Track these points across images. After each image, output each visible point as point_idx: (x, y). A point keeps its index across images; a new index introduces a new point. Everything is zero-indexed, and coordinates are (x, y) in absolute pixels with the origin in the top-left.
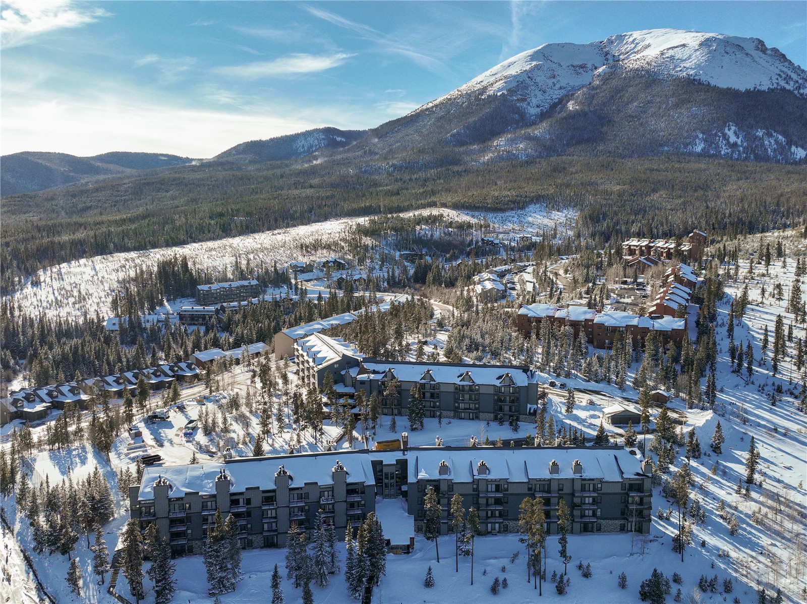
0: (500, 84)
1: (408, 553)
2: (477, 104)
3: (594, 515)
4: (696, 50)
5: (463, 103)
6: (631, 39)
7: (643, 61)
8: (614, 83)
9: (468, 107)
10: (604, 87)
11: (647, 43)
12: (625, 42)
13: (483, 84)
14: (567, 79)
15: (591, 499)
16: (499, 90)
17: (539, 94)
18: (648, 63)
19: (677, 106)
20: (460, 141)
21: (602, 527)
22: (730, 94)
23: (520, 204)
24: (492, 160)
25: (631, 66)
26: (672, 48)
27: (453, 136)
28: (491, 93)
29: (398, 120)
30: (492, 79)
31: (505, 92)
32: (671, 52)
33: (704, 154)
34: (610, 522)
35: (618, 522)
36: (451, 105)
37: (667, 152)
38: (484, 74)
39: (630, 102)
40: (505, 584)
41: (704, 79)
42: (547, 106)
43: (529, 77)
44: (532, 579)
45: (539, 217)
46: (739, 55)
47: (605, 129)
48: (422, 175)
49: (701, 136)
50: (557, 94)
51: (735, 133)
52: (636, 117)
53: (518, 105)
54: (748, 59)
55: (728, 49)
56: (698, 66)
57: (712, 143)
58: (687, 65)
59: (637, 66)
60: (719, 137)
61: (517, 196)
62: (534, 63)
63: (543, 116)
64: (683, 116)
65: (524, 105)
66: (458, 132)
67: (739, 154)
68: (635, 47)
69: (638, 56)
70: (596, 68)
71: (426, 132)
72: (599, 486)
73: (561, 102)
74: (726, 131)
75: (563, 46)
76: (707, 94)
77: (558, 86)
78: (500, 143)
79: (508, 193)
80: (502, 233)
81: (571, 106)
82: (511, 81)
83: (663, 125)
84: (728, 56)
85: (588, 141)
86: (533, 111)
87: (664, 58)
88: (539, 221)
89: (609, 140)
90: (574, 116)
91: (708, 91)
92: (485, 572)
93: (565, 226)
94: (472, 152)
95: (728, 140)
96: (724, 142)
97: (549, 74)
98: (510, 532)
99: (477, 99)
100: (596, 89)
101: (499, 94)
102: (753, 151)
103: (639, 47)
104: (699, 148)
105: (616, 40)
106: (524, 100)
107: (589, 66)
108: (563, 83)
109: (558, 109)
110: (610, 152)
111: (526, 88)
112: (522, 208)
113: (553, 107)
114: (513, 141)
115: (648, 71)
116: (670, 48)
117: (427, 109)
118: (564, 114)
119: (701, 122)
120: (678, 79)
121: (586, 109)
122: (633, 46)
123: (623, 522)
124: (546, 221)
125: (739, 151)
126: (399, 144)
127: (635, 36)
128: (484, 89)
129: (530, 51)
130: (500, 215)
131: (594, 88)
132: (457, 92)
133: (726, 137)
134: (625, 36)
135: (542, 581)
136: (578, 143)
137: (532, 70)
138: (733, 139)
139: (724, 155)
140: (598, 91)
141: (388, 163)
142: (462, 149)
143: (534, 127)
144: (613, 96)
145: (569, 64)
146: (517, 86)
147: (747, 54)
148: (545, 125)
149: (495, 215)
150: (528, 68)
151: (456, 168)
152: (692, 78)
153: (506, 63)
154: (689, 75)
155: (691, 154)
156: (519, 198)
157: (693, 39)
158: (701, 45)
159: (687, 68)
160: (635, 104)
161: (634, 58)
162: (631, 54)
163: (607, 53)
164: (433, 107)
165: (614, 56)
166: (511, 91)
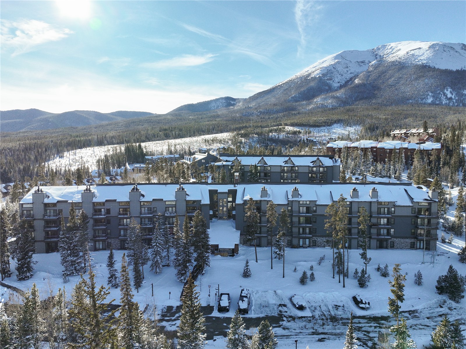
0: (318, 72)
1: (233, 256)
2: (306, 82)
3: (388, 233)
4: (427, 51)
5: (298, 82)
6: (390, 47)
7: (396, 57)
8: (381, 69)
9: (300, 84)
10: (375, 71)
11: (399, 49)
12: (386, 48)
13: (308, 72)
14: (354, 69)
15: (386, 220)
16: (317, 74)
17: (339, 77)
18: (399, 58)
19: (416, 79)
20: (295, 100)
21: (395, 245)
22: (447, 72)
23: (329, 124)
24: (313, 108)
25: (390, 60)
26: (413, 50)
27: (292, 98)
28: (313, 76)
29: (263, 92)
30: (314, 69)
31: (321, 75)
32: (412, 52)
33: (433, 104)
34: (402, 240)
35: (409, 241)
36: (291, 83)
37: (411, 103)
38: (309, 67)
39: (390, 78)
40: (312, 277)
41: (431, 65)
42: (344, 82)
43: (334, 68)
44: (337, 277)
45: (339, 130)
46: (452, 52)
47: (376, 92)
48: (275, 116)
49: (430, 94)
50: (349, 76)
51: (451, 92)
52: (393, 86)
53: (328, 82)
54: (457, 54)
55: (445, 49)
56: (428, 59)
57: (437, 98)
58: (422, 58)
59: (393, 60)
60: (441, 94)
61: (327, 120)
62: (336, 61)
63: (341, 87)
64: (420, 84)
65: (331, 82)
66: (295, 96)
67: (454, 103)
68: (392, 51)
69: (393, 55)
70: (370, 62)
71: (278, 97)
72: (393, 209)
73: (352, 80)
74: (445, 91)
75: (352, 52)
76: (434, 72)
77: (349, 72)
78: (318, 100)
79: (322, 119)
80: (318, 137)
81: (357, 81)
82: (324, 70)
83: (409, 89)
84: (445, 53)
85: (366, 98)
86: (336, 85)
87: (408, 55)
88: (339, 131)
89: (378, 97)
90: (358, 86)
91: (434, 71)
92: (295, 269)
93: (354, 134)
94: (303, 105)
95: (446, 96)
96: (444, 97)
97: (345, 66)
98: (318, 247)
99: (306, 79)
100: (371, 72)
101: (317, 76)
102: (461, 101)
103: (394, 51)
104: (430, 100)
105: (381, 48)
106: (331, 79)
107: (367, 61)
108: (352, 70)
109: (349, 83)
110: (379, 103)
111: (332, 73)
112: (330, 126)
113: (347, 82)
114: (325, 99)
115: (399, 62)
116: (412, 50)
117: (279, 86)
118: (353, 85)
119: (431, 87)
120: (417, 65)
121: (365, 82)
122: (391, 50)
123: (413, 240)
124: (343, 132)
125: (453, 102)
126: (264, 103)
127: (392, 45)
128: (310, 74)
129: (335, 55)
130: (317, 129)
131: (369, 72)
132: (295, 77)
133: (445, 94)
134: (387, 45)
135: (345, 278)
136: (361, 99)
137: (335, 64)
138: (449, 95)
139: (444, 104)
140: (372, 73)
141: (257, 111)
142: (297, 104)
143: (336, 92)
144: (380, 76)
145: (355, 61)
146: (327, 72)
147: (456, 52)
148: (343, 90)
149: (314, 129)
150: (333, 63)
151: (293, 112)
152: (425, 65)
153: (321, 61)
154: (423, 63)
155: (425, 104)
156: (328, 121)
157: (425, 45)
158: (430, 47)
159: (422, 60)
160: (393, 79)
161: (392, 56)
162: (390, 55)
163: (376, 55)
164: (282, 84)
165: (380, 56)
166: (324, 75)
